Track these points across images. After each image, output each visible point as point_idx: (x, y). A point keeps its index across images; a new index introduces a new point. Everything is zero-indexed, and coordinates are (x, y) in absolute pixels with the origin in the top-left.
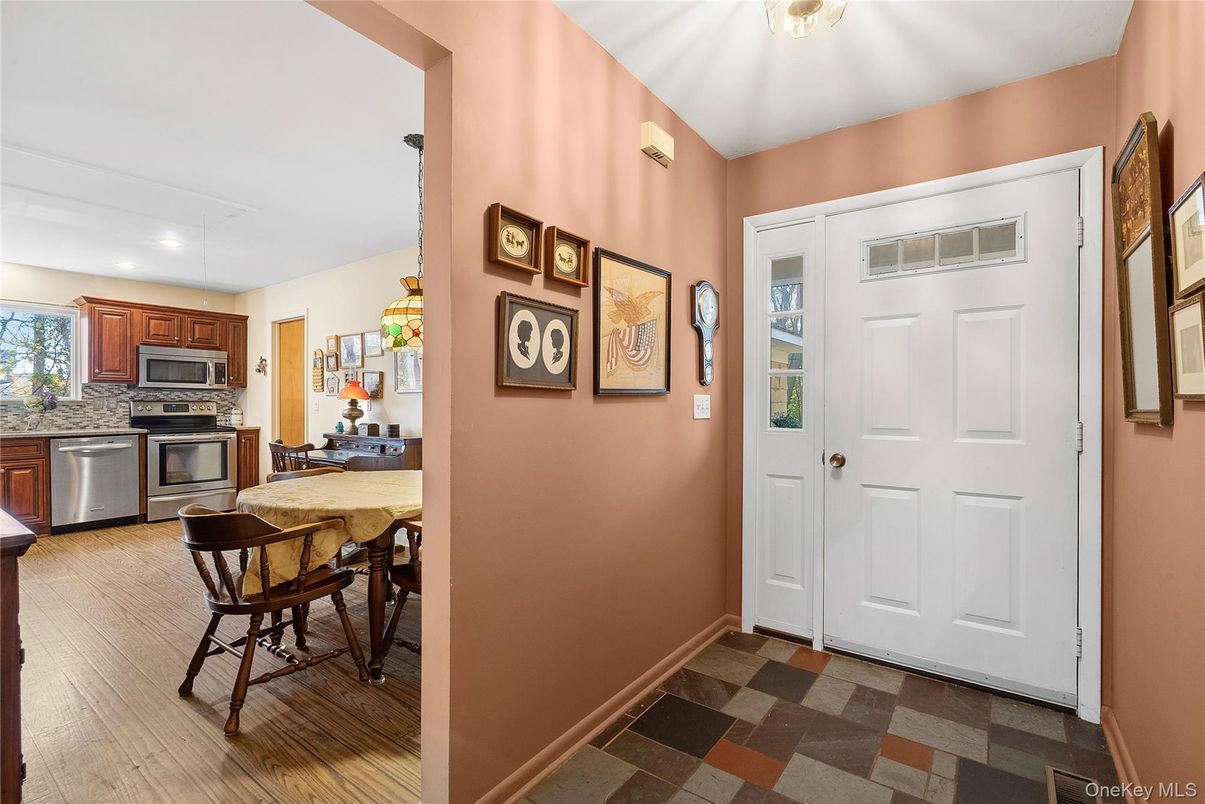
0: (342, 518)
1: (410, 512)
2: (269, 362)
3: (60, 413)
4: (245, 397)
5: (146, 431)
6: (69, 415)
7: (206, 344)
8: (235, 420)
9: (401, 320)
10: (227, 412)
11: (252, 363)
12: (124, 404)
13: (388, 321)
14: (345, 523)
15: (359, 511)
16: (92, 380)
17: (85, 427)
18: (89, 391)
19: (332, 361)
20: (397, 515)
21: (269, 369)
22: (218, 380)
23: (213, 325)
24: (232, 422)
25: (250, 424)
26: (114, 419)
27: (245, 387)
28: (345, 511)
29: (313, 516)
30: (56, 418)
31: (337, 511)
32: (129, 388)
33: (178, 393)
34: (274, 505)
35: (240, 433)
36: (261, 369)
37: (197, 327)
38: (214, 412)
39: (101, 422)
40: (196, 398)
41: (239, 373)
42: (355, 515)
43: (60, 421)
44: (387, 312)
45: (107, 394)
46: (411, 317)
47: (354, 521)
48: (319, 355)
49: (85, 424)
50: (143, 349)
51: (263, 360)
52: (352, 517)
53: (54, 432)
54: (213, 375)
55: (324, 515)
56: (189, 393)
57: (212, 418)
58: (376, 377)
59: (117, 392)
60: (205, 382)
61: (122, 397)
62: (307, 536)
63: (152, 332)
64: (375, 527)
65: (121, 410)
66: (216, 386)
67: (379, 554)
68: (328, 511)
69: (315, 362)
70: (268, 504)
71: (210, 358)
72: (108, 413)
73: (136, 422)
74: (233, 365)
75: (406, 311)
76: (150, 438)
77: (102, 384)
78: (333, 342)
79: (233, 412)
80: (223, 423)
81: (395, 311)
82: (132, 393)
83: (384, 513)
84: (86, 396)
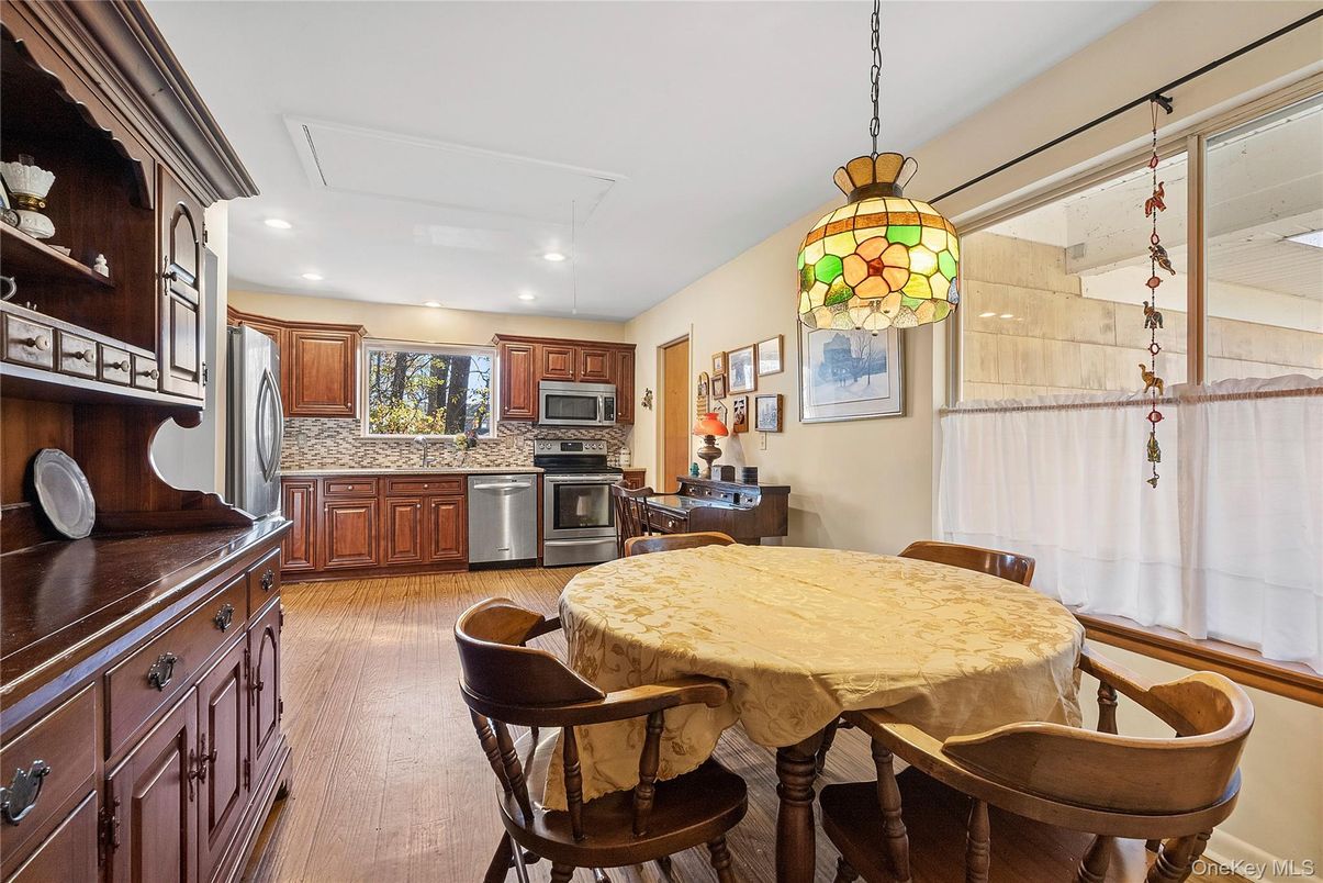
0: (724, 682)
1: (881, 694)
2: (654, 394)
3: (481, 451)
4: (633, 436)
5: (542, 470)
6: (488, 452)
7: (597, 378)
8: (623, 461)
9: (841, 244)
10: (616, 452)
11: (639, 397)
12: (529, 442)
13: (812, 255)
14: (730, 694)
15: (761, 673)
16: (503, 418)
17: (499, 465)
18: (503, 429)
19: (719, 385)
20: (851, 701)
21: (654, 402)
22: (607, 418)
23: (602, 355)
24: (621, 463)
25: (637, 466)
26: (521, 457)
27: (633, 424)
28: (730, 668)
29: (666, 668)
30: (478, 456)
31: (714, 665)
32: (533, 425)
33: (573, 431)
34: (602, 625)
35: (627, 475)
36: (647, 403)
37: (589, 359)
38: (604, 452)
39: (511, 460)
40: (589, 436)
41: (627, 409)
42: (752, 682)
43: (481, 459)
44: (811, 237)
45: (517, 432)
46: (862, 235)
47: (749, 696)
48: (704, 381)
49: (499, 461)
50: (543, 384)
51: (649, 392)
52: (745, 685)
53: (477, 469)
54: (602, 410)
55: (687, 668)
56: (583, 431)
57: (603, 459)
58: (774, 402)
59: (524, 430)
60: (595, 419)
61: (528, 435)
62: (652, 717)
63: (551, 367)
64: (796, 717)
65: (527, 448)
66: (607, 423)
67: (801, 768)
68: (694, 661)
69: (700, 389)
70: (595, 620)
71: (601, 391)
72: (517, 451)
73: (539, 460)
74: (622, 399)
75: (853, 224)
76: (546, 477)
77: (513, 422)
78: (719, 361)
79: (623, 451)
80: (613, 464)
81: (827, 232)
82: (536, 432)
83: (818, 689)
84: (501, 434)
